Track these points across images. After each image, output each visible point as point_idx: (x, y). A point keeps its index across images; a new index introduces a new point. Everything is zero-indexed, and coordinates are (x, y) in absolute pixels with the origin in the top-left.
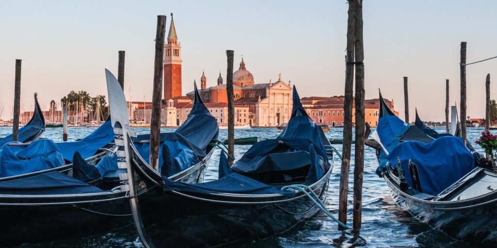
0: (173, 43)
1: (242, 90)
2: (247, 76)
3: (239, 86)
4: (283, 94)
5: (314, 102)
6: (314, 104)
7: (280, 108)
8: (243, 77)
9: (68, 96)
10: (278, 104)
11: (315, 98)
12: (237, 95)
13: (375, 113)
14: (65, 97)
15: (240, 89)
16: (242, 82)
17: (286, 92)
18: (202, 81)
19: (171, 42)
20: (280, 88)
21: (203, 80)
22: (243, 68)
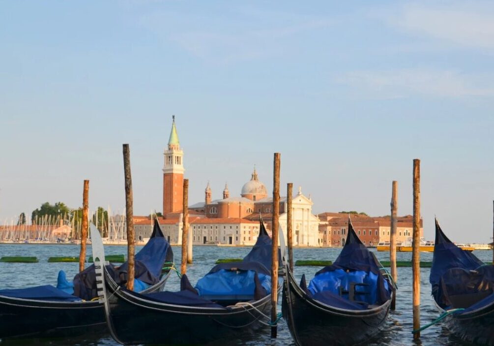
0: (175, 149)
1: (255, 204)
2: (260, 189)
3: (251, 199)
4: (303, 209)
5: (329, 218)
6: (329, 221)
7: (300, 225)
8: (256, 189)
9: (42, 208)
10: (297, 220)
11: (331, 214)
12: (249, 209)
13: (405, 232)
14: (37, 210)
15: (253, 202)
16: (255, 194)
17: (305, 207)
18: (206, 193)
19: (172, 149)
20: (300, 202)
21: (208, 192)
22: (255, 179)
